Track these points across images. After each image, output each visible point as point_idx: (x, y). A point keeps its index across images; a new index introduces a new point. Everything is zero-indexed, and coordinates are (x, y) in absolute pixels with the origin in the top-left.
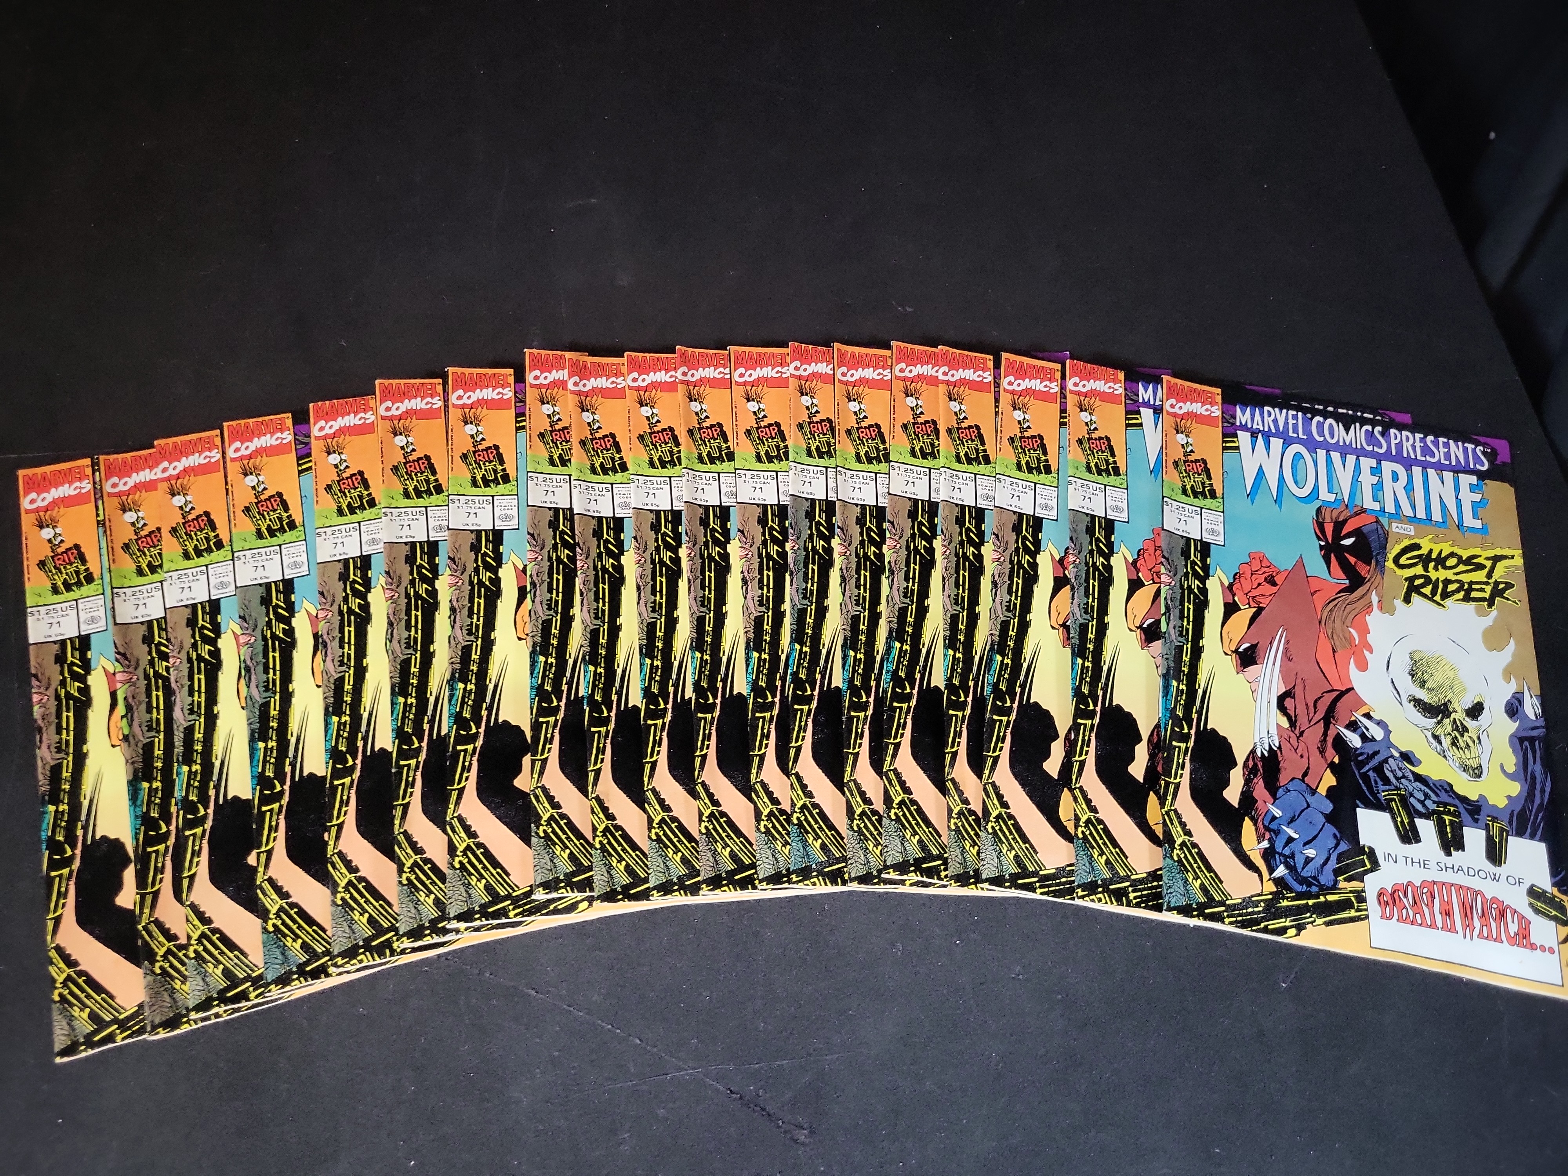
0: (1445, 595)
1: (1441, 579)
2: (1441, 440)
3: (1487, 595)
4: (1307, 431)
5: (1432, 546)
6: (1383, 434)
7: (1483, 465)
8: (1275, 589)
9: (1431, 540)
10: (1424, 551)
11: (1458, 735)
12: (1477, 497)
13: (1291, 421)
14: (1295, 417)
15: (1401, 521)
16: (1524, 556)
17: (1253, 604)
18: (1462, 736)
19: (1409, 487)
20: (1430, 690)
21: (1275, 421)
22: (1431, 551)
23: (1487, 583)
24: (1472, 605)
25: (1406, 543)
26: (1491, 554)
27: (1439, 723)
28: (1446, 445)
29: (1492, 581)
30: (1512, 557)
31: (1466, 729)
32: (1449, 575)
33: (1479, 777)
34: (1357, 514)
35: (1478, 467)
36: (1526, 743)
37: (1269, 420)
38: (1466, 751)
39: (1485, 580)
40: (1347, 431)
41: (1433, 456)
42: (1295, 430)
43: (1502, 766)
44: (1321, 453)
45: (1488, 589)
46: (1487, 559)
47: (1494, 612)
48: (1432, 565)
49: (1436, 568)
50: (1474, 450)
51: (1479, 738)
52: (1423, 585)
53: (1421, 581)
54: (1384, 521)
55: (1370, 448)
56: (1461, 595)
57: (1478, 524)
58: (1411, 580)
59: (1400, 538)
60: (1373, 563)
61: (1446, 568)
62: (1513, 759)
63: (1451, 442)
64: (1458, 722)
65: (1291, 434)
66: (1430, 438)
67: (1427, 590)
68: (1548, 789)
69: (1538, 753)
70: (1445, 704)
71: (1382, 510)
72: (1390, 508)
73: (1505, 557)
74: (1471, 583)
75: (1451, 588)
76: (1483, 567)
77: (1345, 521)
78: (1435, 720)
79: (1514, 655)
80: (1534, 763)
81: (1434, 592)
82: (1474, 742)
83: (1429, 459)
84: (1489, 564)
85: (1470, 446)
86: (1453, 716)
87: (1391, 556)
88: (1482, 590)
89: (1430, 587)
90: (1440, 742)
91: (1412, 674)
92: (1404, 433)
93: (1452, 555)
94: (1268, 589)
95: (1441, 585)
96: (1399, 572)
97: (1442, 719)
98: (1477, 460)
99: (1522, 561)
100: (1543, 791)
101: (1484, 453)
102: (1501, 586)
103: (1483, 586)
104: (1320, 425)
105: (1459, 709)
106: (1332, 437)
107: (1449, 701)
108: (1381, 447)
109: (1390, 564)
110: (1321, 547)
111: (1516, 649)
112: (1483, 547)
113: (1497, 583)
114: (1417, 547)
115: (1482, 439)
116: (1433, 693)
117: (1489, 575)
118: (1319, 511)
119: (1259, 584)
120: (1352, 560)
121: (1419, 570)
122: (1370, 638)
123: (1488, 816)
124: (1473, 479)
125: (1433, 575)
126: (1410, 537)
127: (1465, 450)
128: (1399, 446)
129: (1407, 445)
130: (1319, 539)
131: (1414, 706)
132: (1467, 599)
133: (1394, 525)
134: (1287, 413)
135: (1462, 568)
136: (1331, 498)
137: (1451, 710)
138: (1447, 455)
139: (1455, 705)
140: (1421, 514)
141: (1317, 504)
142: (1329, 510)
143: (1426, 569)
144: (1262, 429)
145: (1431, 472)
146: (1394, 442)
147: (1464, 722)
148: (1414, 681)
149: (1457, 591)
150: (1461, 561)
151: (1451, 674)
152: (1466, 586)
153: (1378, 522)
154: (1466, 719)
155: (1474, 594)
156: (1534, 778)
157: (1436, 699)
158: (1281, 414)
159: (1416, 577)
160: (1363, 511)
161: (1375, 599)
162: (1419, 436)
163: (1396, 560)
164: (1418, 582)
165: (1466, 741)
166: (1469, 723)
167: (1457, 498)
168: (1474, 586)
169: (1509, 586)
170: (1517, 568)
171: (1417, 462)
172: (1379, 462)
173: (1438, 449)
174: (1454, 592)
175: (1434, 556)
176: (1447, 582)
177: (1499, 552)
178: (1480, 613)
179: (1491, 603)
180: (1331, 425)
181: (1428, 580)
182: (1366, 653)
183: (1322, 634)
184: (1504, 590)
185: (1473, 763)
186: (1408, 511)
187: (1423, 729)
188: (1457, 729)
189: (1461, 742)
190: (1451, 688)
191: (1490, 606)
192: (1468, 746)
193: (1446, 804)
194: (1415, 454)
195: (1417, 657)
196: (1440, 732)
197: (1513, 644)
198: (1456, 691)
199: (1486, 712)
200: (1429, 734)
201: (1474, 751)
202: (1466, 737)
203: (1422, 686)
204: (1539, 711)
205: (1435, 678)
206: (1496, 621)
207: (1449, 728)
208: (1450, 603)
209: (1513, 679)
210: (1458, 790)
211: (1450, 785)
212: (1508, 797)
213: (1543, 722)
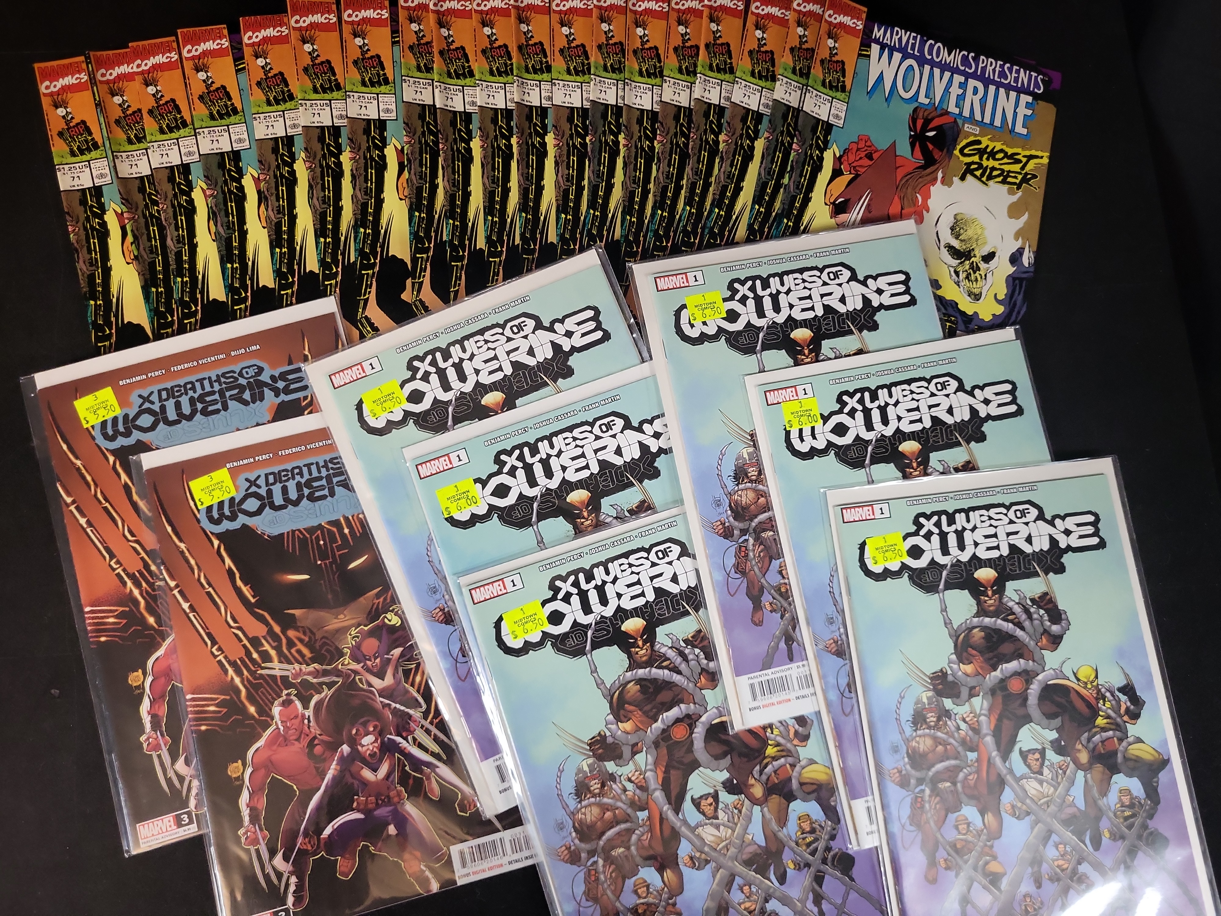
0: (990, 178)
1: (990, 166)
2: (1015, 67)
3: (1018, 181)
4: (921, 50)
5: (989, 143)
6: (973, 58)
7: (1039, 89)
8: (870, 162)
9: (989, 139)
10: (982, 146)
11: (972, 272)
12: (1029, 112)
13: (911, 41)
14: (915, 38)
15: (972, 124)
16: (1050, 158)
17: (853, 172)
18: (975, 273)
19: (984, 99)
20: (961, 241)
21: (900, 40)
22: (987, 146)
23: (1020, 173)
24: (1006, 187)
25: (972, 139)
26: (1028, 153)
27: (961, 263)
28: (1018, 72)
29: (1023, 172)
30: (1042, 157)
31: (978, 269)
32: (996, 164)
33: (978, 300)
34: (941, 115)
35: (1036, 90)
36: (1017, 282)
37: (896, 38)
38: (974, 283)
39: (1020, 170)
40: (949, 55)
41: (1006, 79)
42: (913, 49)
43: (996, 295)
44: (927, 68)
45: (1020, 177)
46: (1024, 156)
47: (1020, 193)
48: (985, 156)
49: (988, 159)
50: (1036, 78)
51: (986, 275)
52: (977, 169)
53: (976, 166)
54: (960, 122)
55: (963, 68)
56: (1000, 179)
57: (1024, 131)
58: (969, 164)
59: (969, 134)
60: (945, 150)
61: (995, 159)
62: (1005, 291)
63: (1022, 70)
64: (975, 263)
65: (909, 50)
66: (1008, 65)
67: (978, 173)
68: (1022, 312)
69: (1023, 289)
70: (970, 251)
71: (961, 114)
72: (966, 113)
73: (1036, 157)
74: (1009, 172)
75: (995, 173)
76: (1019, 161)
77: (933, 119)
78: (959, 261)
79: (1026, 223)
80: (1019, 294)
81: (982, 175)
82: (981, 278)
83: (1003, 80)
84: (1024, 160)
85: (1034, 74)
86: (973, 259)
87: (959, 147)
88: (1016, 177)
89: (980, 171)
90: (958, 276)
91: (952, 229)
92: (990, 60)
93: (1001, 151)
94: (867, 162)
95: (988, 171)
96: (962, 158)
97: (964, 261)
98: (1037, 85)
99: (1048, 161)
100: (1019, 313)
101: (1042, 80)
102: (1029, 176)
103: (1017, 175)
104: (931, 47)
105: (978, 255)
106: (938, 57)
107: (973, 249)
108: (970, 69)
109: (957, 152)
110: (911, 136)
111: (1027, 220)
112: (1024, 149)
113: (1026, 174)
114: (979, 142)
115: (1044, 70)
116: (964, 243)
117: (1023, 168)
118: (915, 110)
119: (861, 158)
120: (931, 147)
121: (976, 159)
122: (930, 202)
123: (976, 326)
124: (1030, 99)
125: (985, 163)
126: (975, 135)
127: (1030, 77)
128: (984, 69)
129: (990, 69)
130: (911, 130)
131: (948, 250)
132: (1004, 182)
133: (966, 125)
134: (910, 35)
135: (1006, 160)
136: (927, 101)
137: (972, 255)
138: (1016, 80)
139: (976, 252)
140: (987, 120)
141: (915, 105)
142: (923, 110)
143: (981, 158)
144: (889, 44)
145: (1002, 91)
146: (981, 65)
147: (979, 264)
148: (952, 234)
149: (999, 176)
150: (1006, 156)
151: (979, 231)
152: (1005, 173)
153: (955, 121)
154: (981, 262)
155: (1009, 179)
156: (1015, 304)
157: (964, 247)
158: (905, 34)
159: (973, 163)
160: (947, 113)
161: (940, 175)
162: (999, 63)
163: (961, 151)
164: (973, 167)
165: (976, 277)
166: (982, 265)
167: (1015, 111)
168: (1010, 174)
169: (1034, 176)
170: (1042, 165)
171: (993, 82)
172: (966, 80)
173: (1011, 74)
174: (996, 176)
175: (988, 150)
176: (993, 169)
177: (1033, 152)
178: (1011, 192)
179: (1019, 186)
180: (939, 47)
181: (980, 166)
182: (925, 212)
183: (896, 197)
184: (1030, 179)
185: (977, 291)
186: (978, 117)
187: (949, 266)
188: (972, 268)
189: (973, 277)
190: (977, 240)
191: (1018, 189)
192: (976, 280)
193: (950, 316)
194: (994, 76)
195: (959, 218)
196: (960, 269)
197: (1026, 215)
198: (979, 242)
199: (996, 258)
200: (952, 270)
201: (980, 284)
202: (977, 274)
203: (957, 238)
204: (1032, 261)
205: (967, 233)
206: (1020, 199)
207: (967, 267)
208: (991, 183)
209: (1020, 239)
210: (961, 307)
211: (957, 304)
212: (994, 315)
213: (1032, 269)
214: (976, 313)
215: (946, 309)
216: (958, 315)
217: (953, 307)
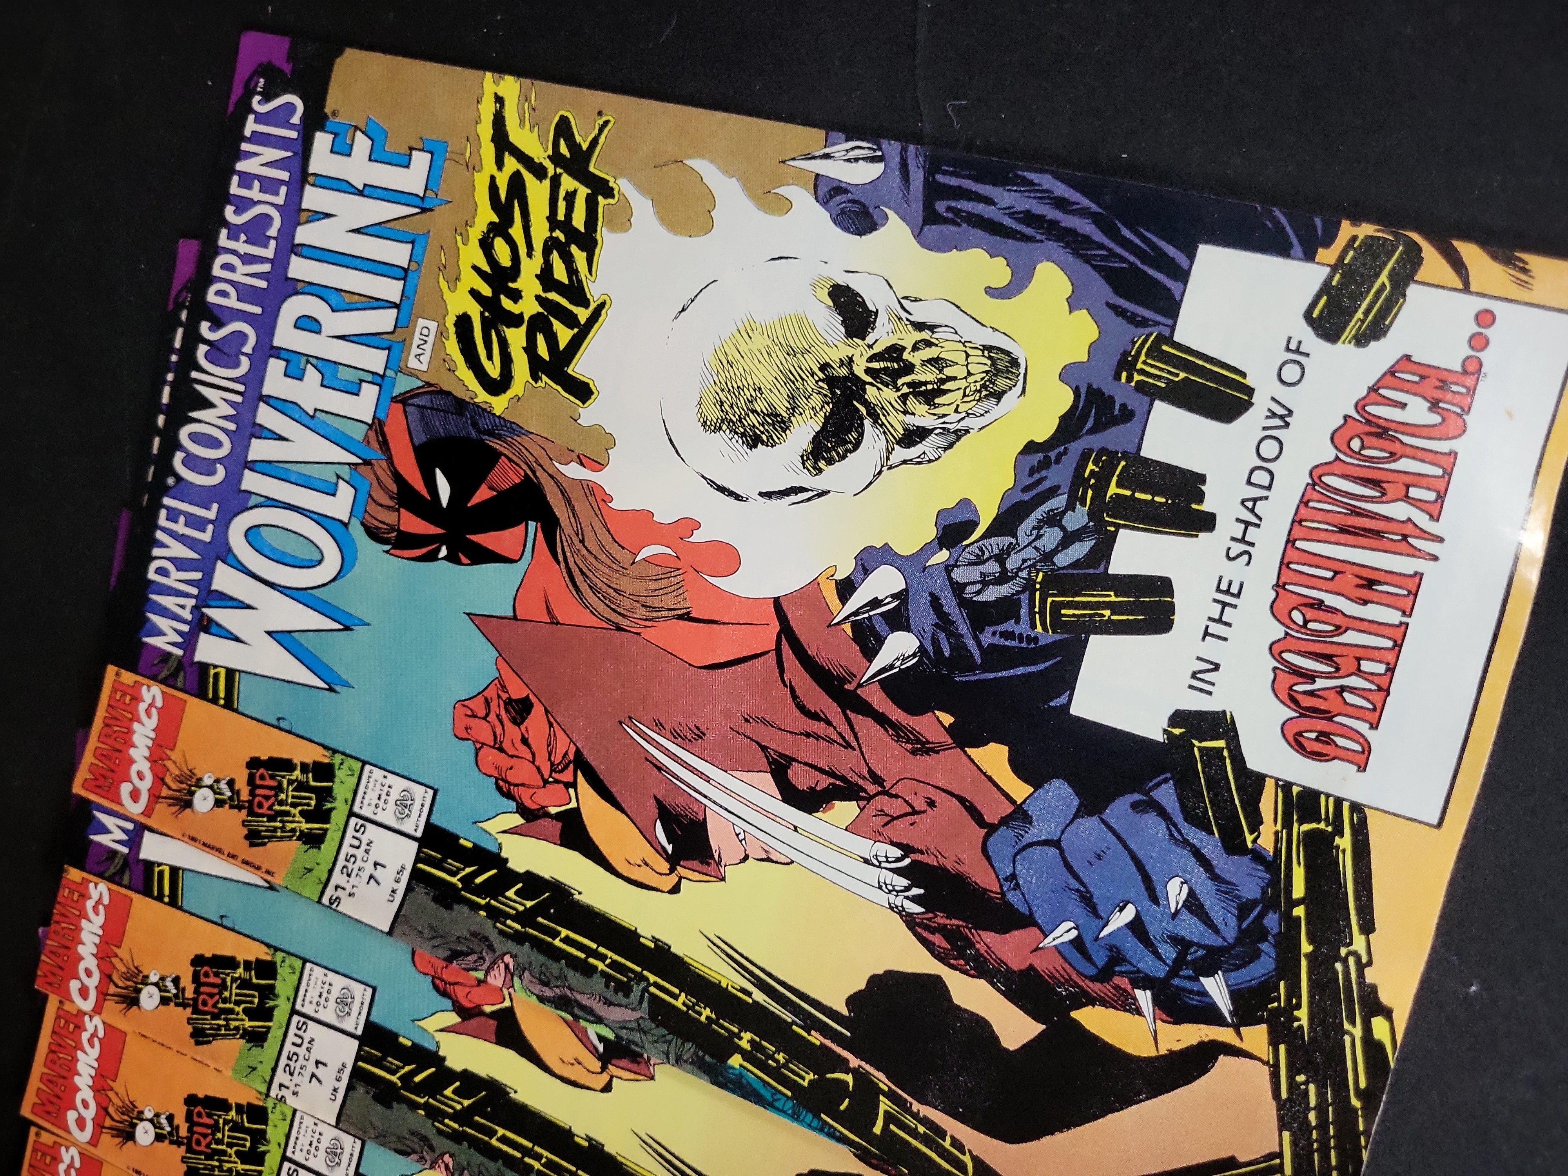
0: (577, 293)
1: (538, 289)
2: (234, 189)
3: (583, 192)
4: (204, 497)
5: (463, 287)
6: (217, 324)
7: (290, 108)
8: (538, 710)
9: (452, 288)
10: (474, 311)
11: (908, 379)
12: (362, 144)
13: (180, 528)
14: (173, 515)
15: (405, 343)
16: (501, 68)
17: (567, 776)
18: (909, 368)
19: (333, 298)
20: (793, 409)
21: (181, 564)
22: (475, 294)
23: (555, 183)
24: (603, 234)
25: (453, 347)
26: (488, 151)
27: (875, 417)
28: (247, 180)
29: (551, 170)
30: (499, 100)
31: (894, 352)
32: (530, 267)
33: (1015, 363)
34: (384, 445)
35: (296, 120)
36: (941, 206)
37: (175, 579)
38: (948, 372)
39: (547, 183)
40: (208, 404)
41: (266, 219)
42: (198, 523)
43: (991, 292)
44: (251, 481)
45: (568, 183)
46: (500, 164)
47: (622, 185)
48: (506, 303)
49: (516, 296)
50: (260, 119)
51: (919, 326)
52: (552, 340)
53: (540, 339)
54: (404, 384)
55: (245, 363)
56: (580, 257)
57: (421, 160)
58: (536, 366)
59: (440, 356)
60: (493, 443)
61: (514, 271)
62: (978, 255)
63: (240, 166)
64: (875, 365)
65: (206, 537)
66: (229, 212)
67: (564, 335)
68: (1061, 190)
69: (970, 185)
70: (832, 381)
71: (379, 379)
72: (375, 360)
73: (499, 121)
74: (552, 221)
75: (560, 273)
76: (516, 181)
77: (398, 477)
78: (867, 422)
79: (728, 170)
80: (990, 201)
81: (570, 320)
82: (929, 344)
83: (273, 232)
84: (511, 164)
85: (251, 126)
86: (859, 370)
87: (482, 396)
88: (571, 197)
89: (557, 326)
90: (921, 434)
91: (753, 441)
92: (217, 271)
93: (486, 245)
94: (536, 720)
95: (553, 296)
96: (517, 387)
97: (866, 404)
98: (280, 117)
99: (509, 79)
100: (1061, 204)
101: (267, 97)
102: (564, 149)
103: (562, 194)
104: (191, 461)
105: (844, 351)
106: (215, 443)
107: (824, 367)
108: (241, 337)
109: (499, 404)
110: (452, 558)
111: (712, 161)
112: (474, 167)
113: (556, 158)
114: (463, 323)
115: (237, 92)
116: (802, 401)
117: (539, 172)
118: (373, 534)
119: (525, 741)
120: (483, 494)
121: (516, 337)
122: (664, 516)
123: (1117, 377)
124: (322, 141)
125: (528, 307)
126: (442, 334)
127: (259, 139)
128: (245, 293)
129: (242, 274)
130: (432, 557)
131: (830, 462)
132: (589, 243)
133: (413, 363)
134: (165, 530)
135: (516, 231)
136: (345, 492)
137: (843, 372)
138: (269, 185)
139: (833, 355)
140: (391, 290)
141: (357, 531)
142: (373, 509)
143: (515, 320)
144: (193, 602)
145: (304, 235)
146: (232, 302)
147: (878, 349)
148: (771, 443)
149: (568, 260)
150: (500, 229)
151: (760, 342)
152: (558, 234)
153: (404, 400)
154: (870, 339)
155: (579, 221)
156: (1028, 218)
157: (816, 400)
158: (164, 546)
159: (530, 349)
160: (377, 426)
161: (573, 471)
162: (223, 240)
163: (492, 387)
164: (543, 350)
165: (924, 363)
166: (880, 335)
167: (361, 193)
168: (561, 217)
169: (563, 129)
170: (524, 97)
171: (280, 262)
172: (277, 352)
173: (253, 203)
174: (572, 271)
175: (486, 291)
176: (546, 277)
177: (486, 130)
178: (622, 220)
179: (600, 188)
180: (192, 436)
181: (537, 324)
182: (698, 537)
184: (573, 146)
185: (980, 366)
186: (383, 321)
187: (886, 465)
188: (895, 375)
189: (928, 375)
190: (792, 352)
191: (609, 193)
192: (936, 362)
193: (1078, 480)
194: (263, 260)
195: (714, 414)
196: (897, 422)
197: (699, 164)
198: (800, 344)
199: (856, 283)
200: (900, 454)
201: (950, 351)
202: (915, 358)
203: (784, 425)
204: (864, 148)
205: (766, 385)
206: (643, 189)
207: (889, 394)
208: (594, 290)
209: (781, 191)
210: (1043, 431)
211: (1031, 447)
212: (1073, 304)
213: (893, 148)
214: (1067, 374)
215: (1053, 492)
216: (1076, 448)
217: (1045, 464)
